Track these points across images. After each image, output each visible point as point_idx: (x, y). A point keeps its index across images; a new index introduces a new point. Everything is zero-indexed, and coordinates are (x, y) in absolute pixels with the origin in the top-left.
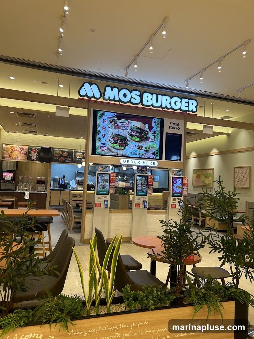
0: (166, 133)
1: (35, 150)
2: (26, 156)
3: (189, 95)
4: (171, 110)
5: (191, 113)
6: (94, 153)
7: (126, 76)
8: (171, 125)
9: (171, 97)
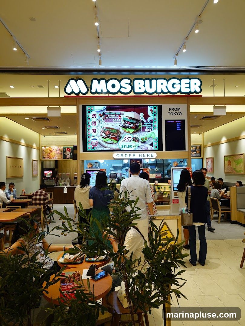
0: (165, 120)
1: (69, 149)
2: (62, 155)
3: (190, 74)
4: (169, 94)
5: (195, 94)
6: (85, 149)
7: (100, 64)
8: (171, 111)
9: (168, 79)
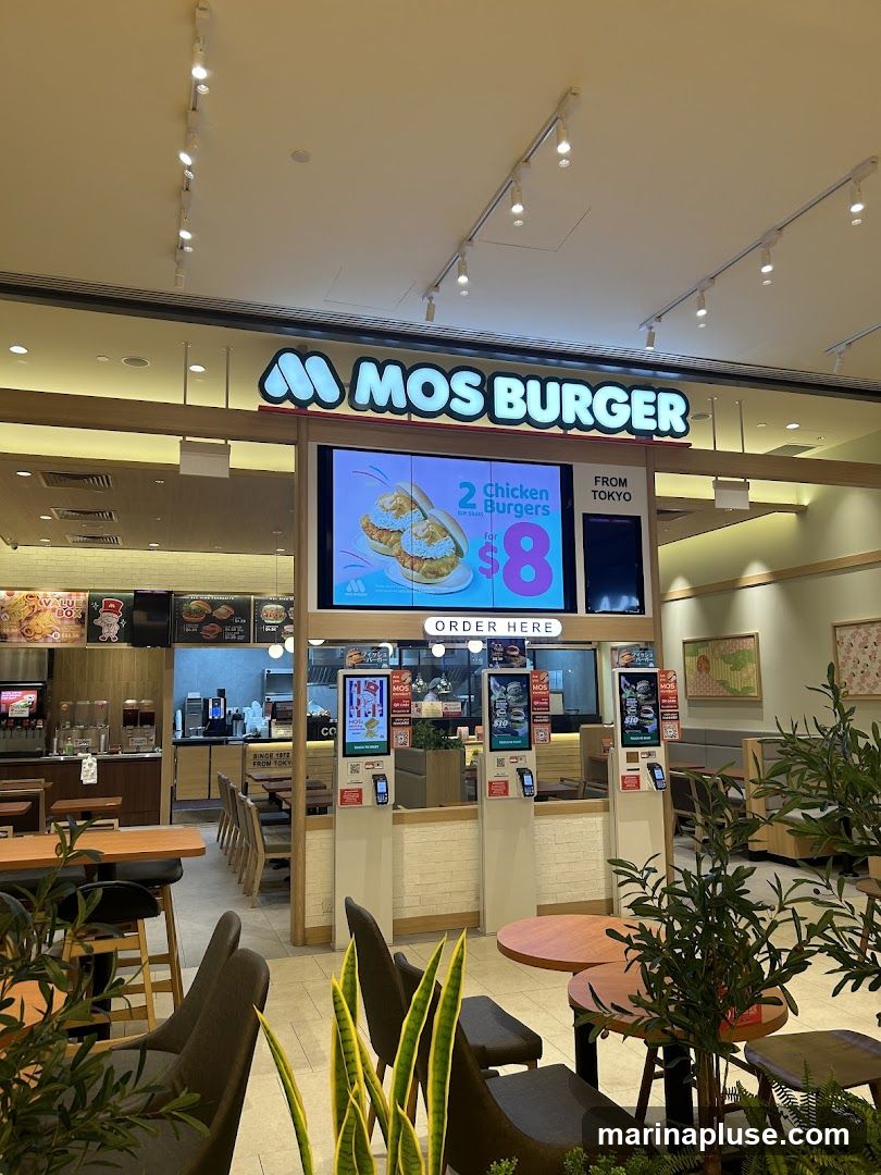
0: (584, 515)
1: (113, 602)
2: (83, 627)
3: (655, 376)
4: (595, 433)
5: (668, 439)
6: (325, 600)
7: (430, 317)
8: (600, 487)
9: (593, 385)
